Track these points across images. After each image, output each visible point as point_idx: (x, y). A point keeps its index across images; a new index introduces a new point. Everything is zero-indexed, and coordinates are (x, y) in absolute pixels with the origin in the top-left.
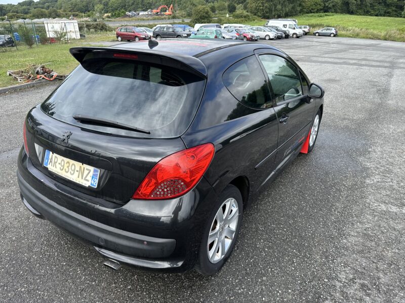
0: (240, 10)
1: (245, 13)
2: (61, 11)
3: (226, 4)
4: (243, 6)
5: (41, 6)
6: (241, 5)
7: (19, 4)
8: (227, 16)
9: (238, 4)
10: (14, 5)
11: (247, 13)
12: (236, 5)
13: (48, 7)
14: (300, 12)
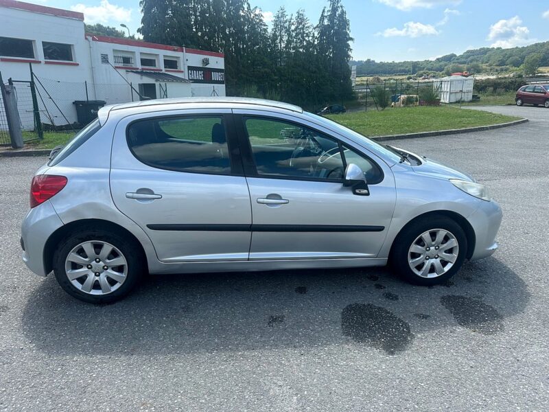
2: (484, 66)
5: (463, 60)
7: (438, 59)
10: (431, 61)
13: (471, 61)
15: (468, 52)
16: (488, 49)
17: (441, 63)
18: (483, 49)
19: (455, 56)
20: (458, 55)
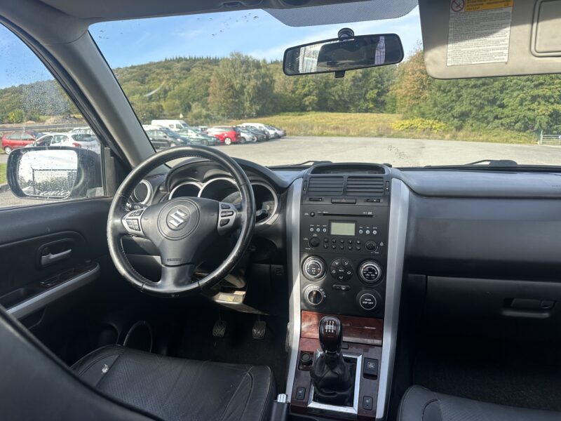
0: (196, 109)
1: (204, 112)
3: (177, 102)
4: (200, 104)
6: (197, 103)
8: (181, 116)
9: (192, 102)
11: (208, 112)
12: (191, 103)
14: (273, 111)
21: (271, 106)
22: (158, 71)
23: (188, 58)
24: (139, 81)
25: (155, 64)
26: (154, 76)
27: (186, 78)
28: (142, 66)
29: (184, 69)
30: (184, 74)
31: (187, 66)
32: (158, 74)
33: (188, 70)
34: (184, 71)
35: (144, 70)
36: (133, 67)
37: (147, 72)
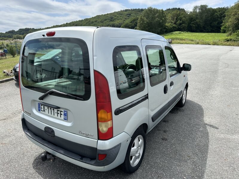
5: (19, 33)
7: (6, 32)
10: (3, 33)
15: (20, 29)
16: (29, 28)
17: (9, 34)
18: (27, 28)
19: (14, 31)
20: (16, 31)
21: (165, 30)
22: (118, 16)
23: (130, 9)
24: (110, 20)
25: (116, 12)
26: (116, 17)
27: (129, 18)
28: (111, 13)
29: (128, 14)
30: (128, 17)
31: (130, 13)
32: (117, 17)
33: (130, 15)
34: (128, 15)
35: (112, 16)
36: (108, 14)
37: (113, 17)
